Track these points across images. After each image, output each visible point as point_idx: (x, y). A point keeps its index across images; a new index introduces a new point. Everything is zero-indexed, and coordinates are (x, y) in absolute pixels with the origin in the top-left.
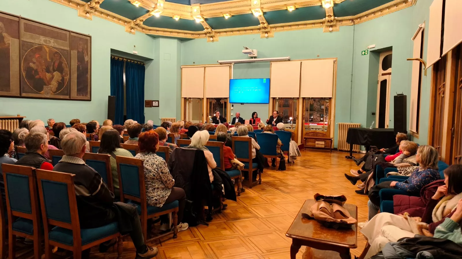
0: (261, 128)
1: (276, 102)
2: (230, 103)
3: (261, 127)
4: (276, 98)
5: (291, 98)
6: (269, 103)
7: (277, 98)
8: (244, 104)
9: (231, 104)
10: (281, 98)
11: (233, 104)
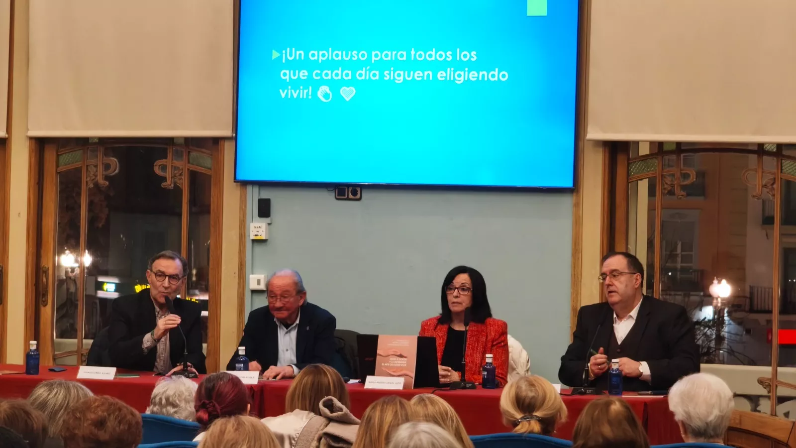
0: (541, 420)
1: (631, 182)
2: (244, 184)
3: (538, 414)
4: (637, 143)
5: (760, 149)
6: (574, 189)
7: (644, 150)
8: (366, 195)
9: (253, 196)
10: (679, 144)
11: (266, 194)
